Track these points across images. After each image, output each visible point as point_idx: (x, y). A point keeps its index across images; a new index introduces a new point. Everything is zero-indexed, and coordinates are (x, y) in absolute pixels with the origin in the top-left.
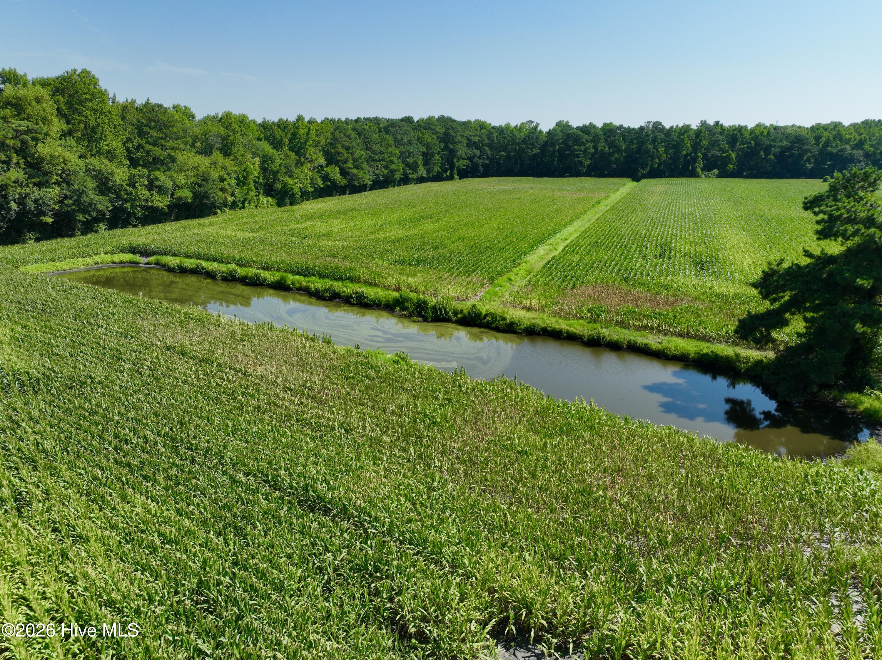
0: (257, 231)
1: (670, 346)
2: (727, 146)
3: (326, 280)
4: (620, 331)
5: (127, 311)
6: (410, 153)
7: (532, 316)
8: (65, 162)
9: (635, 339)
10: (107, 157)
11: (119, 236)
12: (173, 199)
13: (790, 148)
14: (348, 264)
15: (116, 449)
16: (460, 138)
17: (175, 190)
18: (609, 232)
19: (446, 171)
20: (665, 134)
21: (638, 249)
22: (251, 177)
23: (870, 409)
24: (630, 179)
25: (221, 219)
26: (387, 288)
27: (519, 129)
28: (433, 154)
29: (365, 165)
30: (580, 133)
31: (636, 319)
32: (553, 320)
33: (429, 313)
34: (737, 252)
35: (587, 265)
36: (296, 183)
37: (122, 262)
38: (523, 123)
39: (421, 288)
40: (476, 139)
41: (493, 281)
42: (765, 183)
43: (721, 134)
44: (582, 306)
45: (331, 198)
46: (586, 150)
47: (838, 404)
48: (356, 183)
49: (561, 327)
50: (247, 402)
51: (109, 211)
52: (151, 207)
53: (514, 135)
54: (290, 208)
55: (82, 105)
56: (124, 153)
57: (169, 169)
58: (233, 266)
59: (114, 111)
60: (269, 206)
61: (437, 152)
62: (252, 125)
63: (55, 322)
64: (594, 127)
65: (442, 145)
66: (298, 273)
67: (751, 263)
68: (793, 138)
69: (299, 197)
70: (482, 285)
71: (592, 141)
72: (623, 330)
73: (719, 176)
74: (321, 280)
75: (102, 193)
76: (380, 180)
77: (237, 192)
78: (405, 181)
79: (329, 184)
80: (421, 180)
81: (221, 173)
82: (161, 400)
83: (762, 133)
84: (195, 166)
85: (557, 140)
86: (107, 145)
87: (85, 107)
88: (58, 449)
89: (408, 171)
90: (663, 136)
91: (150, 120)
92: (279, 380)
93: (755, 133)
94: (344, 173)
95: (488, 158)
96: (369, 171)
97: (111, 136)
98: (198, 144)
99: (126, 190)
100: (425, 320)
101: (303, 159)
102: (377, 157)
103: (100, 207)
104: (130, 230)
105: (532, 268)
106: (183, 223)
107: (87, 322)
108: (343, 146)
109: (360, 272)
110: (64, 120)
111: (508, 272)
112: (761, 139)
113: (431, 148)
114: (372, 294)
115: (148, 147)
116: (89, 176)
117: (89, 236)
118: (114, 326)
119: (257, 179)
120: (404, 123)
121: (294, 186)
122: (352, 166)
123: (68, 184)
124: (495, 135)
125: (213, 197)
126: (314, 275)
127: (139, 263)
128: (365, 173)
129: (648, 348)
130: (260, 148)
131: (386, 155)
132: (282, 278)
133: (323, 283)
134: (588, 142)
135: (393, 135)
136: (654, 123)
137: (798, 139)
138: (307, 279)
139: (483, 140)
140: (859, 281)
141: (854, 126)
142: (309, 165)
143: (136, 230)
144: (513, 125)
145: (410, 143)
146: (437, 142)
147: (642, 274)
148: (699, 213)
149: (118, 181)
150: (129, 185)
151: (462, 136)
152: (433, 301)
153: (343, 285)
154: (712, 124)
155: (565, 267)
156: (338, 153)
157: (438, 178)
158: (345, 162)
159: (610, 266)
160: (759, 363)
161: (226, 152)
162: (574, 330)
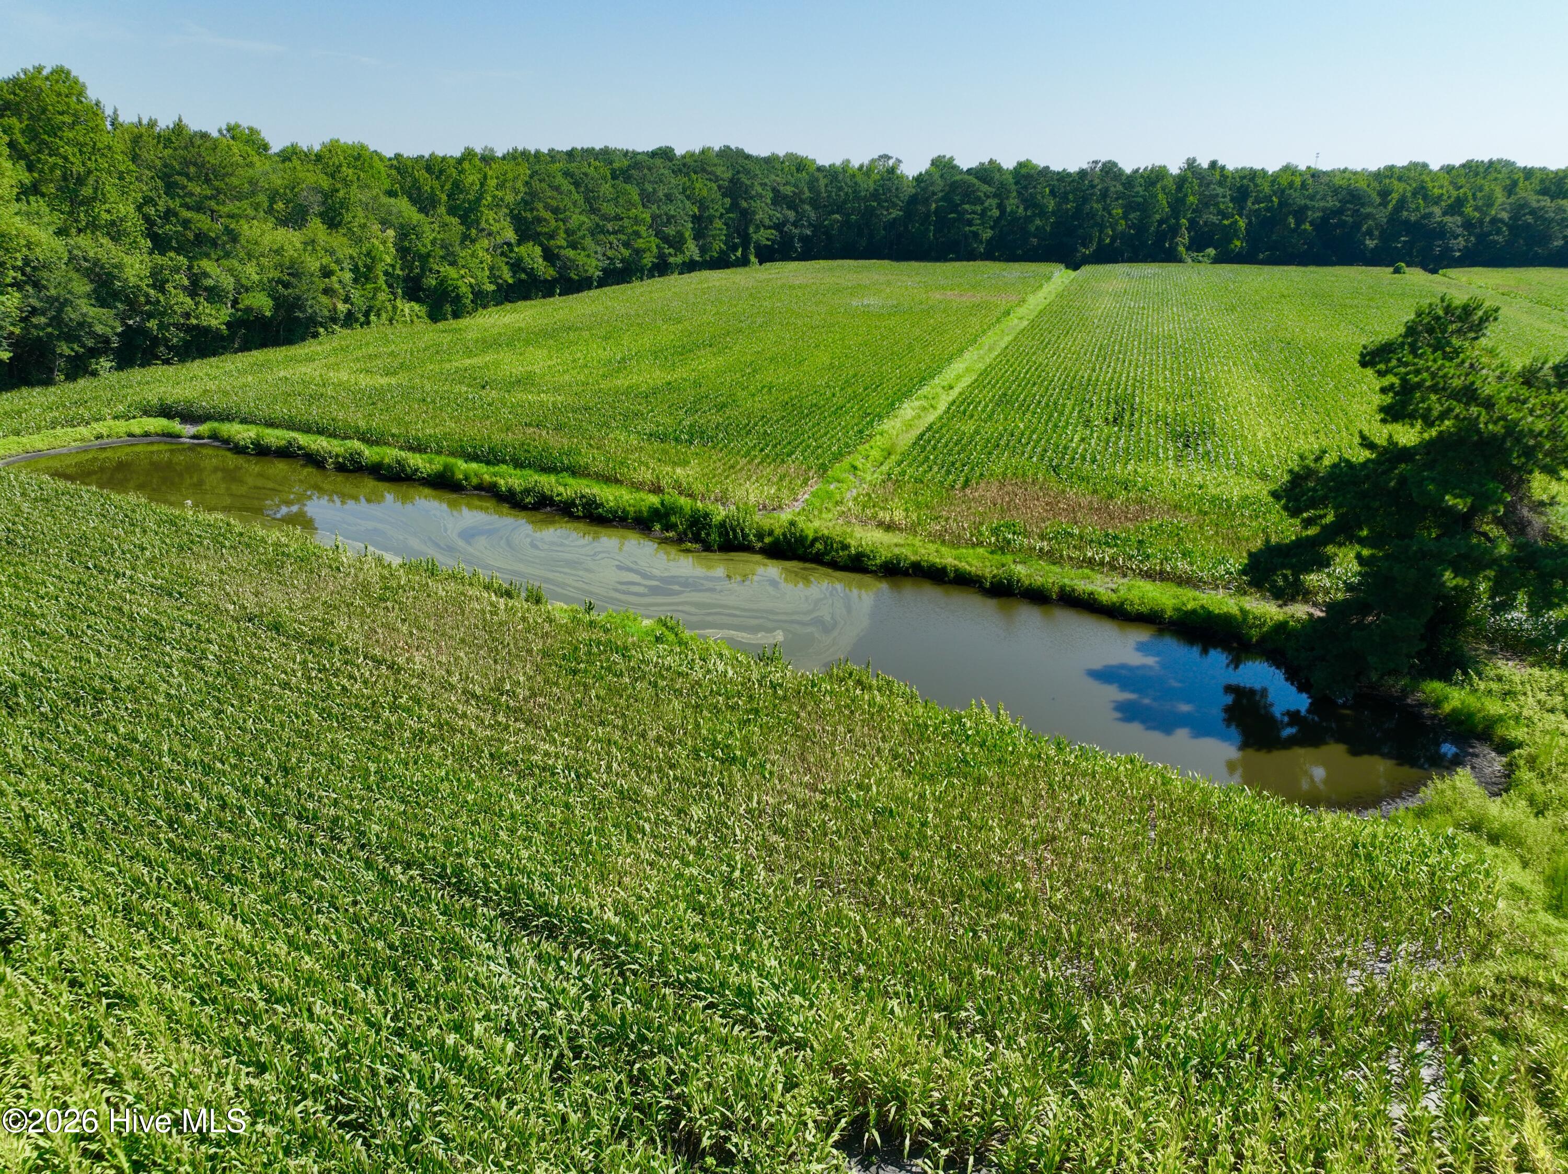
0: (395, 373)
1: (1131, 597)
2: (1231, 205)
3: (527, 472)
4: (1047, 568)
5: (168, 541)
6: (670, 219)
7: (895, 541)
8: (29, 246)
9: (1073, 583)
10: (108, 234)
11: (139, 383)
12: (237, 310)
13: (1340, 212)
14: (565, 441)
15: (170, 823)
16: (760, 190)
17: (240, 294)
18: (1027, 373)
19: (734, 248)
20: (1123, 184)
21: (1077, 409)
22: (380, 268)
23: (1461, 710)
24: (1062, 267)
25: (327, 347)
26: (637, 486)
27: (866, 171)
28: (711, 219)
29: (588, 242)
30: (975, 181)
31: (1074, 547)
32: (932, 547)
33: (714, 537)
34: (1246, 412)
35: (988, 441)
36: (463, 277)
37: (147, 435)
38: (873, 161)
39: (698, 487)
40: (788, 190)
41: (825, 471)
42: (1294, 273)
43: (1220, 184)
44: (982, 524)
45: (528, 303)
46: (984, 211)
47: (1409, 701)
48: (572, 275)
49: (944, 561)
50: (401, 724)
51: (117, 334)
52: (197, 327)
53: (856, 183)
54: (452, 323)
55: (56, 135)
56: (141, 225)
57: (227, 255)
58: (356, 444)
59: (119, 147)
60: (415, 318)
61: (718, 214)
62: (377, 164)
63: (34, 568)
64: (1000, 169)
65: (728, 201)
66: (474, 458)
67: (1269, 435)
68: (1344, 193)
69: (469, 301)
70: (805, 482)
71: (995, 196)
72: (1052, 567)
73: (1217, 260)
74: (518, 472)
75: (102, 303)
76: (616, 268)
77: (355, 294)
78: (662, 268)
79: (523, 276)
80: (690, 267)
81: (324, 261)
82: (245, 721)
83: (1291, 185)
84: (275, 247)
85: (934, 194)
86: (108, 211)
87: (61, 139)
88: (65, 827)
89: (667, 251)
90: (1120, 188)
91: (186, 163)
92: (454, 679)
93: (1279, 184)
94: (549, 256)
95: (810, 224)
96: (596, 253)
97: (113, 194)
98: (280, 206)
99: (147, 295)
100: (708, 548)
101: (474, 231)
102: (610, 226)
103: (99, 329)
104: (157, 371)
105: (893, 445)
106: (257, 355)
107: (95, 567)
108: (547, 207)
109: (588, 457)
110: (23, 162)
111: (849, 453)
112: (1290, 195)
113: (708, 208)
114: (611, 498)
115: (186, 214)
116: (78, 271)
117: (82, 382)
118: (145, 574)
119: (390, 270)
120: (658, 162)
121: (460, 283)
122: (565, 244)
123: (36, 285)
124: (823, 182)
125: (311, 307)
126: (504, 462)
127: (179, 436)
128: (588, 256)
129: (1095, 600)
130: (395, 210)
131: (626, 222)
132: (446, 467)
133: (522, 476)
134: (988, 197)
135: (638, 184)
136: (1104, 164)
137: (1353, 196)
138: (492, 469)
139: (802, 192)
140: (1450, 500)
141: (1448, 170)
142: (486, 241)
143: (170, 370)
144: (855, 163)
145: (669, 198)
146: (718, 196)
147: (1083, 458)
148: (1181, 336)
149: (132, 279)
150: (154, 286)
151: (763, 185)
152: (720, 513)
153: (557, 481)
154: (1205, 165)
155: (951, 445)
156: (539, 220)
157: (720, 263)
158: (552, 236)
159: (1028, 443)
160: (1281, 627)
161: (332, 221)
162: (967, 567)
